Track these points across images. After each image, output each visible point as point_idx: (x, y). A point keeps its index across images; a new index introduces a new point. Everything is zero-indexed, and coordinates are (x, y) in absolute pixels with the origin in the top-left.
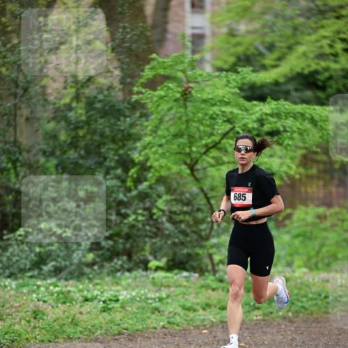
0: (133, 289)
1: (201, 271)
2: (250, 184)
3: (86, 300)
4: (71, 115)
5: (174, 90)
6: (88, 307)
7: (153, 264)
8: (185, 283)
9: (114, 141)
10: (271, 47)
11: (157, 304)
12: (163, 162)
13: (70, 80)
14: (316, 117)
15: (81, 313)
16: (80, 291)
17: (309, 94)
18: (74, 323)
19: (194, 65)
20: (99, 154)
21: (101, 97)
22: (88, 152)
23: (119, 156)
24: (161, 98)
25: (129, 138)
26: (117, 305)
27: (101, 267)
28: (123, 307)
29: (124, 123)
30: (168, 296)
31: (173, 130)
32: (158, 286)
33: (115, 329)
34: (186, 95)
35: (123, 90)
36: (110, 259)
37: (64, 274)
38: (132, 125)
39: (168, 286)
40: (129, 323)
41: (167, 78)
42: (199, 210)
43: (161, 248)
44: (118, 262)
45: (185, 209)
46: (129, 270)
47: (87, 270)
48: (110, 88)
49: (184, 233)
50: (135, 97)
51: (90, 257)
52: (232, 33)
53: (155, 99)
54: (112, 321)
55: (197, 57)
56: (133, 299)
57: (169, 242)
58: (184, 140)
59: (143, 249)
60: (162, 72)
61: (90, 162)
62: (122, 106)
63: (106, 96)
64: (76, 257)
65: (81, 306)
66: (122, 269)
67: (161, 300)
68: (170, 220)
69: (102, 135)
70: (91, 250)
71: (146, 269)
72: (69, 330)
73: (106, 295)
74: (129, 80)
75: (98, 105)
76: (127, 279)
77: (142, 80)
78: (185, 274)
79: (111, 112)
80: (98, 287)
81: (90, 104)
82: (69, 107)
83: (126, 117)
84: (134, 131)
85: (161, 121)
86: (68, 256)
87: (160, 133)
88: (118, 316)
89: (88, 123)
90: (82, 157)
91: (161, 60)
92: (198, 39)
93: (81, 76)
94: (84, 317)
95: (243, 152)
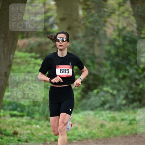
2: (70, 63)
3: (122, 120)
4: (117, 43)
13: (116, 28)
15: (120, 125)
18: (117, 129)
22: (123, 58)
26: (135, 122)
27: (129, 106)
33: (134, 132)
35: (138, 33)
44: (136, 104)
46: (140, 107)
47: (123, 107)
48: (132, 32)
51: (124, 102)
61: (124, 63)
63: (131, 35)
64: (119, 102)
72: (115, 132)
74: (140, 28)
81: (124, 38)
88: (135, 127)
95: (60, 42)
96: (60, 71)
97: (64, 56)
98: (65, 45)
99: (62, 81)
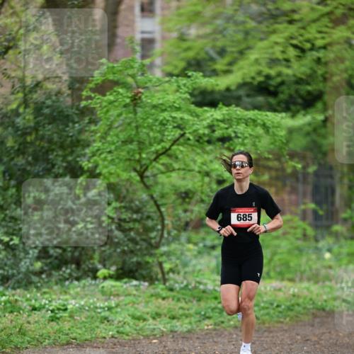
0: (82, 298)
1: (151, 280)
2: (254, 203)
3: (34, 309)
4: (19, 121)
5: (124, 95)
6: (36, 316)
7: (102, 272)
8: (135, 292)
9: (62, 147)
10: (222, 52)
11: (106, 314)
12: (112, 168)
13: (18, 85)
14: (268, 123)
15: (29, 323)
16: (27, 300)
17: (260, 99)
18: (22, 332)
19: (144, 69)
20: (47, 161)
21: (49, 102)
22: (36, 159)
23: (69, 162)
24: (111, 103)
25: (78, 144)
26: (66, 314)
27: (49, 275)
28: (71, 316)
29: (73, 129)
30: (117, 306)
31: (122, 136)
32: (107, 295)
33: (64, 338)
34: (136, 100)
35: (72, 95)
36: (58, 268)
37: (11, 283)
38: (81, 131)
39: (118, 295)
40: (77, 333)
41: (116, 83)
42: (148, 217)
43: (110, 256)
44: (66, 271)
45: (135, 216)
46: (78, 279)
47: (35, 279)
48: (59, 93)
49: (133, 240)
50: (83, 103)
51: (38, 265)
52: (182, 38)
53: (104, 104)
54: (60, 331)
55: (147, 61)
56: (81, 309)
57: (119, 250)
58: (134, 146)
59: (92, 258)
60: (111, 77)
61: (38, 168)
62: (70, 112)
63: (54, 102)
64: (24, 265)
65: (29, 316)
66: (71, 278)
67: (110, 309)
68: (120, 228)
69: (50, 141)
70: (38, 258)
71: (95, 278)
72: (17, 340)
73: (54, 305)
74: (77, 85)
75: (46, 111)
76: (75, 288)
77: (91, 85)
78: (135, 282)
79: (60, 118)
80: (46, 296)
81: (38, 110)
82: (17, 114)
83: (74, 123)
84: (83, 137)
85: (110, 127)
86: (16, 265)
87: (109, 139)
88: (66, 326)
89: (36, 129)
90: (29, 163)
91: (111, 65)
92: (148, 43)
93: (29, 82)
94: (32, 327)
95: (238, 167)
96: (238, 217)
97: (244, 192)
98: (246, 172)
99: (235, 234)
